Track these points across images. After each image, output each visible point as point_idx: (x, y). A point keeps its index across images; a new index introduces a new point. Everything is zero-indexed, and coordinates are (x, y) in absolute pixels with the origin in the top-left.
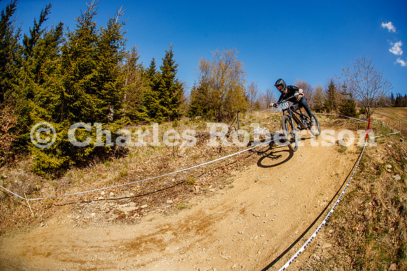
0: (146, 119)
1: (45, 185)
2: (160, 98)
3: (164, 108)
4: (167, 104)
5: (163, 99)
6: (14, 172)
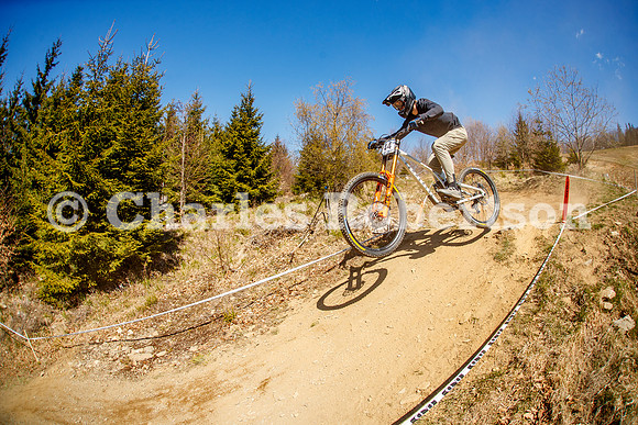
1: (57, 318)
3: (245, 186)
4: (249, 180)
5: (241, 172)
6: (15, 300)
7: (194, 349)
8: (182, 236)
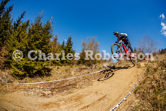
1: (15, 81)
2: (65, 55)
6: (3, 73)
8: (51, 69)
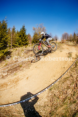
0: (18, 46)
2: (21, 39)
3: (23, 42)
7: (14, 72)
8: (11, 52)
